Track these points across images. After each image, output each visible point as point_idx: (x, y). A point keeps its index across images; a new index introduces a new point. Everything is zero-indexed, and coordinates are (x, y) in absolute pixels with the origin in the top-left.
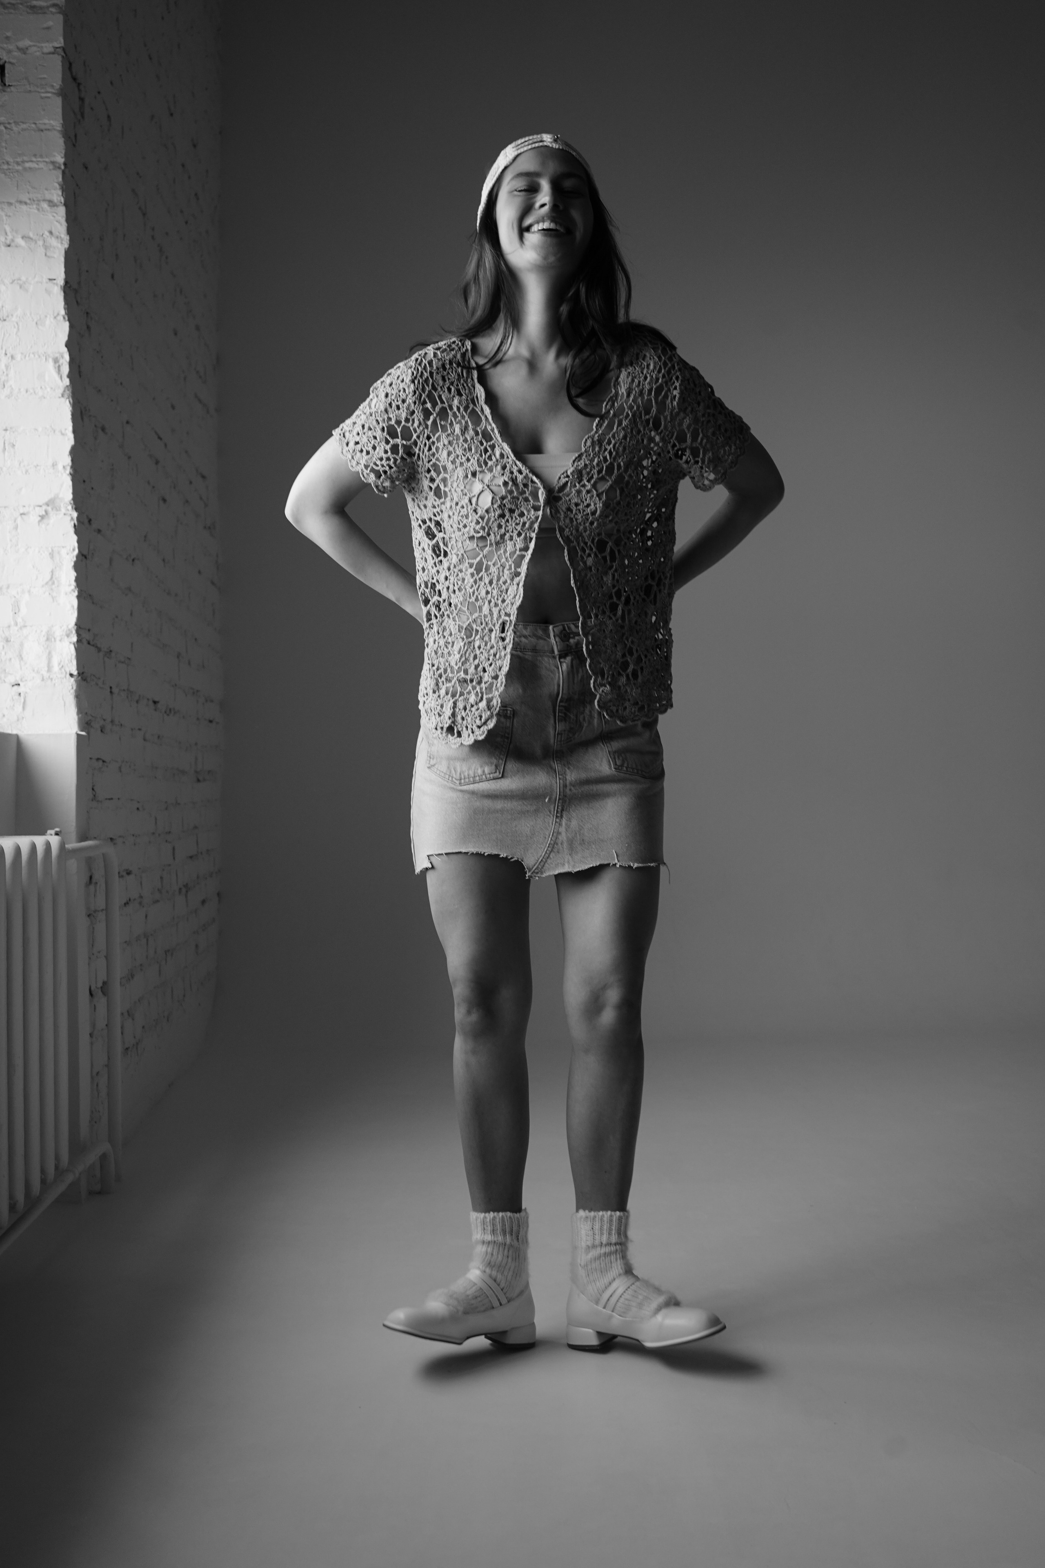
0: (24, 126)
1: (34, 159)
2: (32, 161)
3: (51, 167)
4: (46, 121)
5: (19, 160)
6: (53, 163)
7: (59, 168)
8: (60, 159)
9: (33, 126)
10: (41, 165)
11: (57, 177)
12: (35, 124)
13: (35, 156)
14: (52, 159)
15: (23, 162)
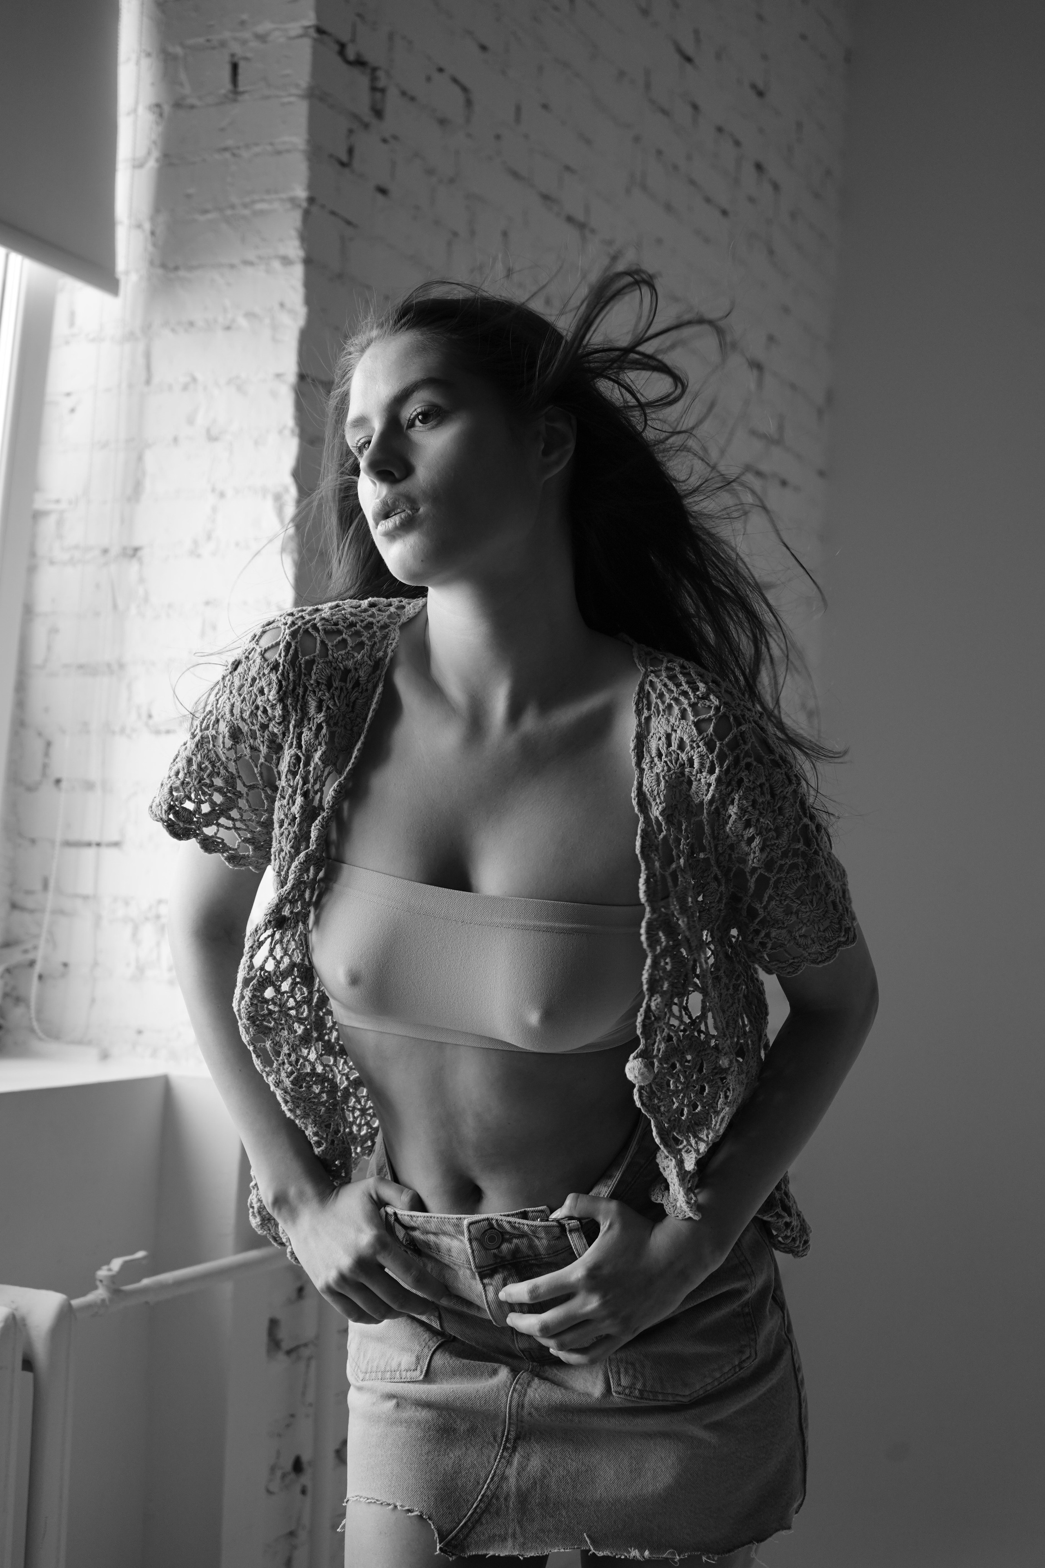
0: (257, 149)
1: (266, 197)
2: (263, 200)
3: (288, 205)
4: (286, 139)
5: (247, 200)
6: (293, 200)
7: (299, 206)
8: (301, 193)
9: (269, 148)
10: (276, 205)
11: (295, 218)
12: (271, 144)
13: (268, 192)
14: (292, 194)
15: (254, 202)
